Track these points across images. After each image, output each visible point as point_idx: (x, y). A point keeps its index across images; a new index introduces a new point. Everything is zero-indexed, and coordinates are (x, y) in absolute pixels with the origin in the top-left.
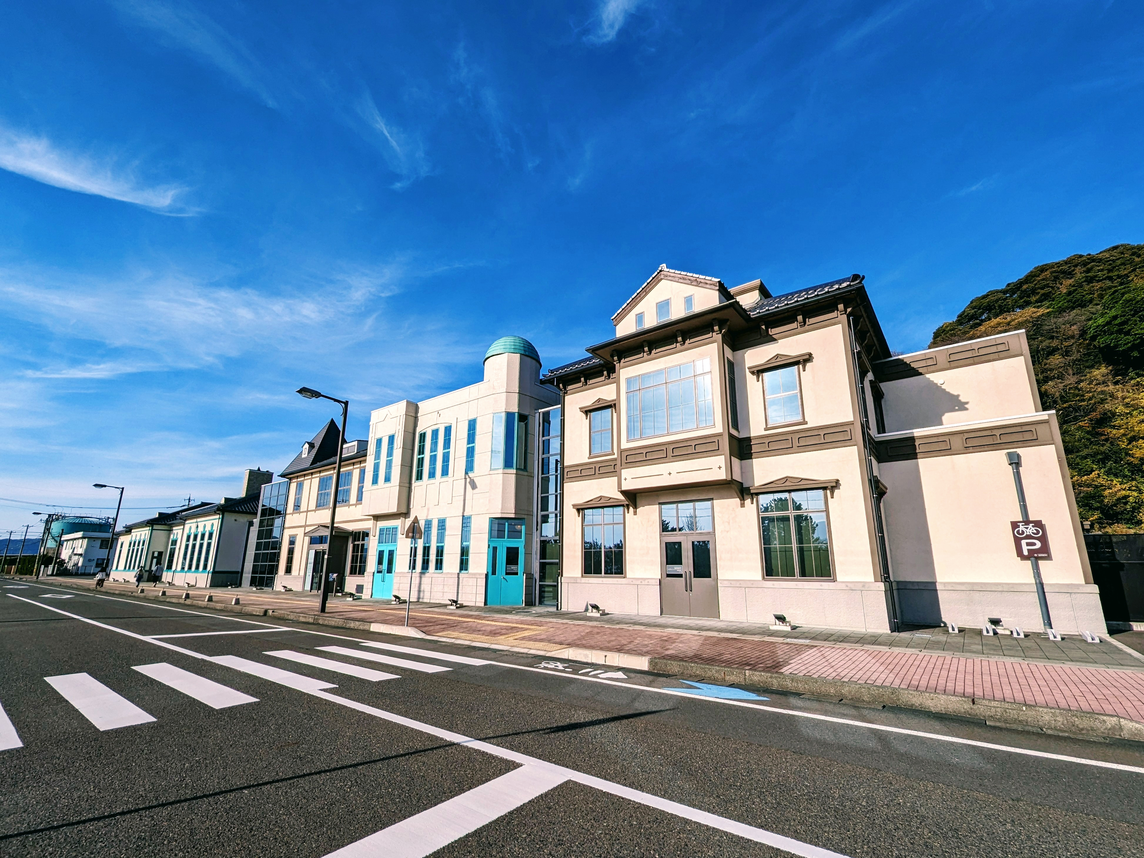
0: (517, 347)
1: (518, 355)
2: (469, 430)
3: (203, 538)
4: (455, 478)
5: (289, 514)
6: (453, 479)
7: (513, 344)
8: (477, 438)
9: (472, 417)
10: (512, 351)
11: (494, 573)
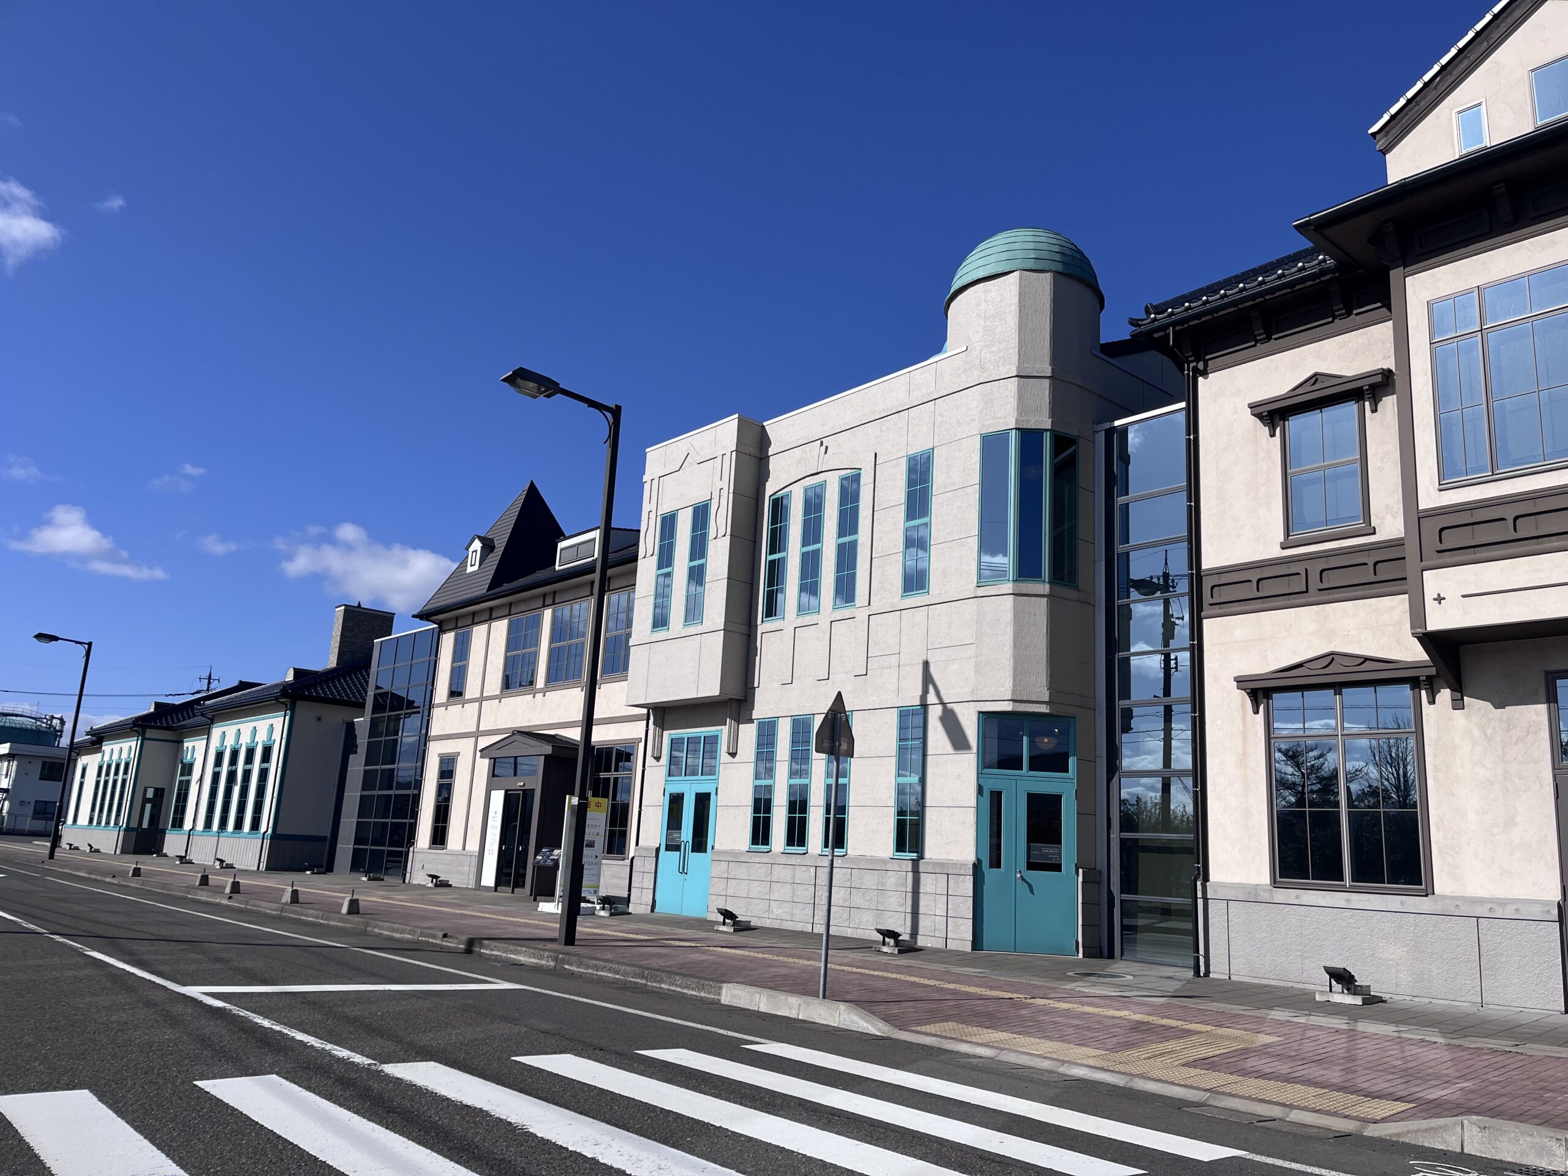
0: (1044, 255)
1: (1048, 277)
2: (911, 483)
3: (249, 759)
4: (874, 609)
5: (440, 705)
6: (866, 612)
7: (1031, 246)
8: (937, 503)
9: (918, 447)
10: (1031, 264)
11: (996, 862)
